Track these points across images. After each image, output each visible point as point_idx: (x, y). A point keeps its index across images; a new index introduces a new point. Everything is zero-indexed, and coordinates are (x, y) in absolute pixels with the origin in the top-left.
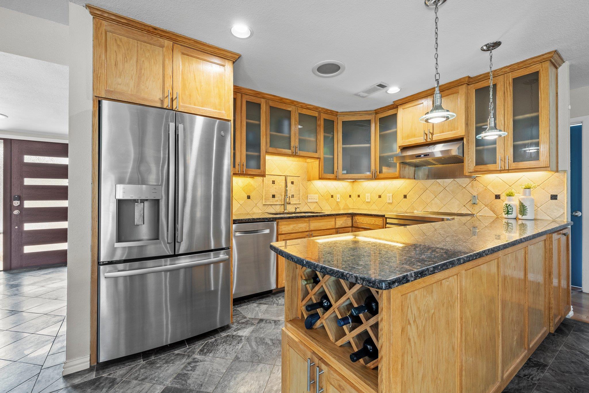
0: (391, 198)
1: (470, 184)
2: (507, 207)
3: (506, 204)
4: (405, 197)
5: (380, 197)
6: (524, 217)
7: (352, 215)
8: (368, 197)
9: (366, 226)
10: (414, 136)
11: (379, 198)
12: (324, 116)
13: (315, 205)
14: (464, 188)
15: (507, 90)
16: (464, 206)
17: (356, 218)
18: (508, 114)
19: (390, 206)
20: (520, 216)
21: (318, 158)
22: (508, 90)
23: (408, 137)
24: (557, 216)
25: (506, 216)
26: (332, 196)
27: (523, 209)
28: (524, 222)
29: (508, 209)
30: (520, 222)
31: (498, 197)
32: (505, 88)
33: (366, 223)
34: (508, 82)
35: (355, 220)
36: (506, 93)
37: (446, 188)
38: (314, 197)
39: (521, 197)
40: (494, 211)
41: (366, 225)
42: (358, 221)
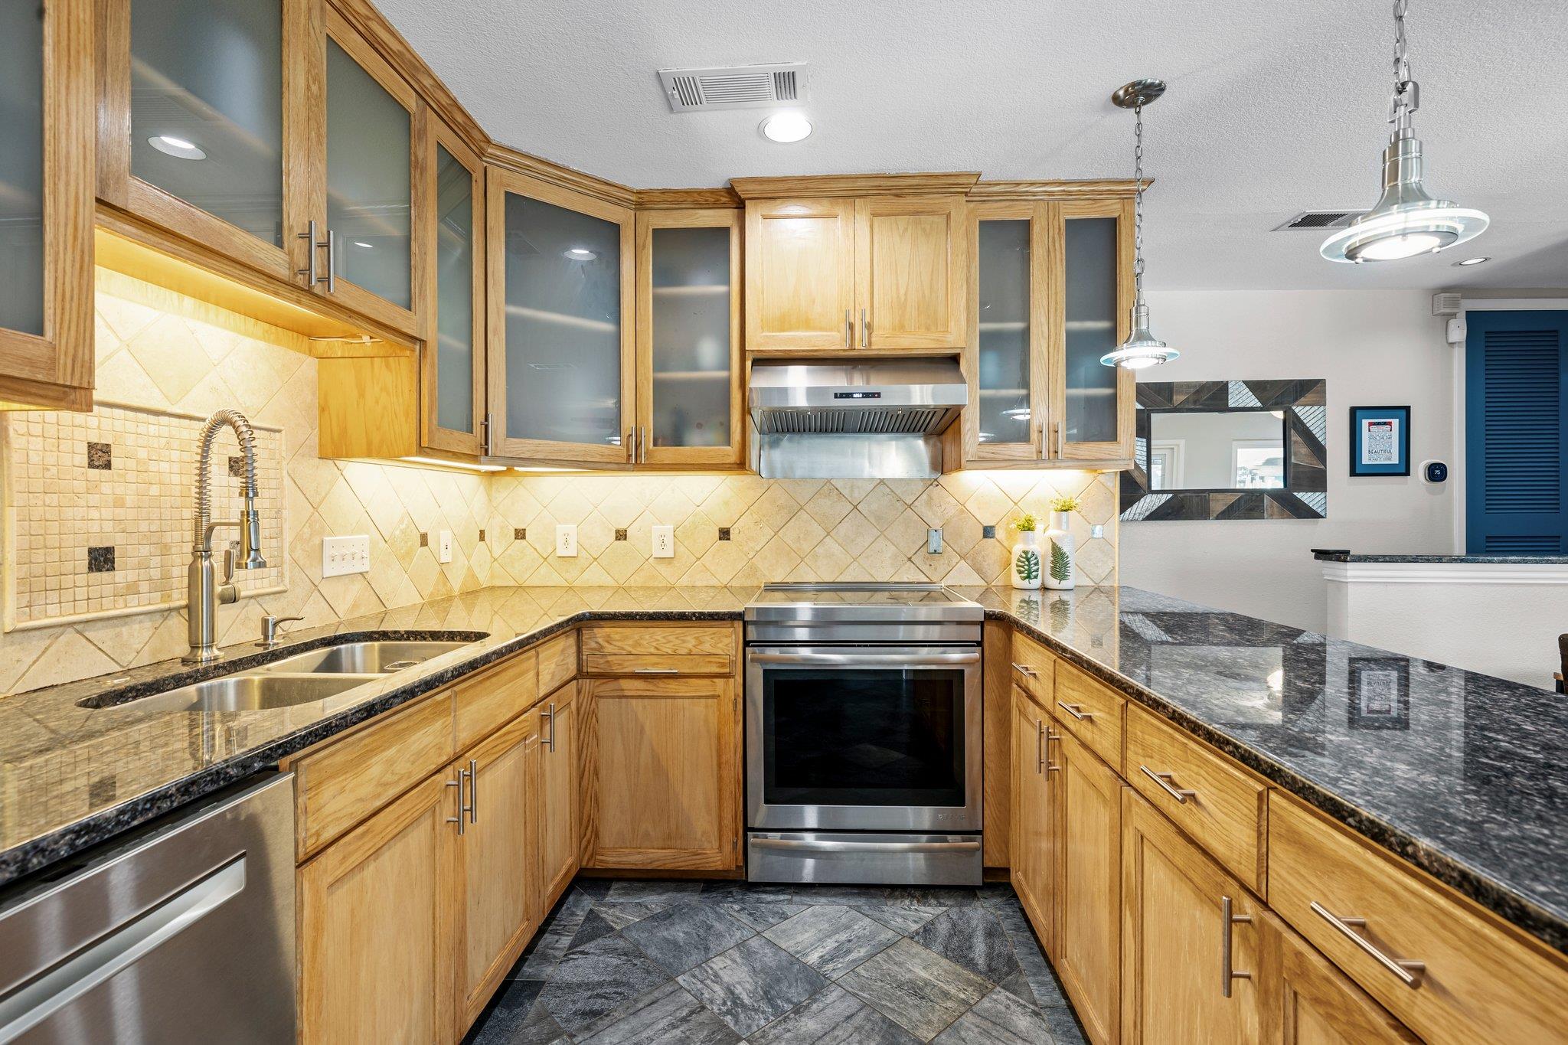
0: (669, 540)
1: (924, 496)
2: (1028, 560)
3: (1026, 553)
4: (725, 534)
5: (621, 535)
6: (1065, 584)
7: (579, 625)
8: (566, 539)
9: (654, 665)
10: (807, 324)
11: (617, 539)
13: (358, 586)
14: (910, 506)
15: (1054, 246)
16: (910, 559)
17: (600, 634)
18: (1056, 310)
19: (663, 569)
20: (1053, 583)
21: (413, 339)
22: (1057, 245)
23: (783, 323)
24: (1103, 576)
25: (1025, 584)
26: (424, 540)
27: (1059, 563)
28: (1065, 597)
29: (1029, 565)
30: (1053, 597)
31: (988, 532)
32: (1051, 239)
33: (653, 650)
34: (1056, 226)
35: (594, 645)
36: (1052, 254)
37: (859, 507)
38: (351, 549)
39: (1053, 532)
40: (979, 571)
41: (654, 659)
42: (609, 649)
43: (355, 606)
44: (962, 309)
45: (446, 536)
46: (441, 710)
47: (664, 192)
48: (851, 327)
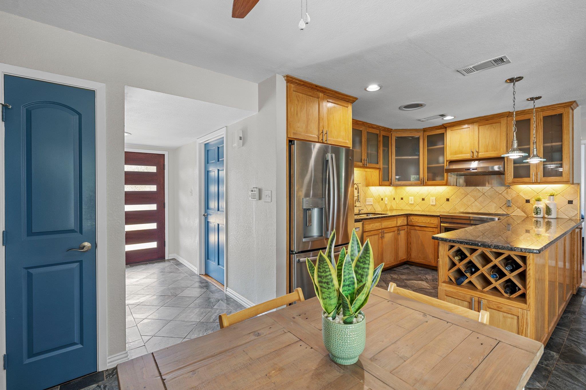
0: (434, 201)
1: (505, 191)
2: (536, 209)
3: (536, 207)
4: (448, 200)
5: (423, 199)
6: (550, 217)
7: (407, 216)
8: (411, 200)
9: (421, 224)
10: (462, 153)
11: (422, 200)
12: (383, 133)
13: (371, 207)
14: (501, 194)
15: (539, 124)
16: (501, 208)
17: (411, 217)
18: (539, 142)
19: (433, 208)
20: (546, 216)
21: (379, 168)
22: (540, 124)
23: (456, 153)
24: (573, 216)
25: (536, 216)
26: (382, 199)
27: (548, 211)
28: (549, 220)
29: (537, 210)
30: (546, 220)
31: (528, 201)
32: (537, 123)
33: (421, 221)
34: (539, 119)
35: (410, 220)
36: (538, 127)
37: (485, 194)
38: (370, 201)
39: (547, 202)
40: (524, 212)
41: (421, 223)
42: (413, 221)
43: (371, 210)
44: (504, 145)
45: (386, 199)
46: (379, 222)
47: (429, 128)
48: (473, 153)
